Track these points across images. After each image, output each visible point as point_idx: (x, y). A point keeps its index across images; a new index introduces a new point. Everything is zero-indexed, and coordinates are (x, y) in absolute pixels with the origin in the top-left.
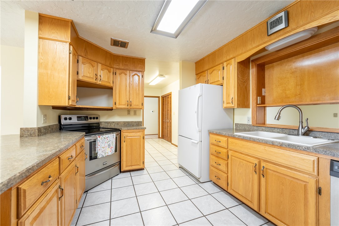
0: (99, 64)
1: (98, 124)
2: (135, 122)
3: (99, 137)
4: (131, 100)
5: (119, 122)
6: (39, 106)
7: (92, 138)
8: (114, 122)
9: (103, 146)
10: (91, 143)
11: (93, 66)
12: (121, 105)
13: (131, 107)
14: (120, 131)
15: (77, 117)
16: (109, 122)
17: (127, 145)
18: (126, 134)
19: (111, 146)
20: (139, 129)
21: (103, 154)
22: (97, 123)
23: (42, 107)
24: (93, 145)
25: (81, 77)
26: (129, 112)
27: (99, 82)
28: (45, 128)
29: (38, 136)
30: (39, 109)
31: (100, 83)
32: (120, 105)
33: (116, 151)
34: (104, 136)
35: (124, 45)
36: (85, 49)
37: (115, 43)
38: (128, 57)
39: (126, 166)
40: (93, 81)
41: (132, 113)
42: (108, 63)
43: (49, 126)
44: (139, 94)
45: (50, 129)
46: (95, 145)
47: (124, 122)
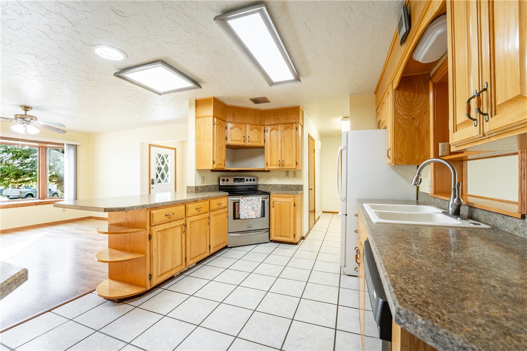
0: (247, 125)
1: (256, 186)
2: (295, 186)
3: (242, 199)
4: (283, 159)
5: (276, 185)
6: (197, 170)
7: (236, 198)
8: (271, 185)
9: (246, 208)
10: (234, 204)
11: (241, 129)
12: (273, 165)
13: (284, 168)
14: (270, 194)
15: (234, 179)
16: (267, 185)
17: (275, 212)
18: (275, 199)
19: (256, 209)
20: (289, 194)
21: (246, 216)
22: (254, 185)
23: (199, 171)
24: (236, 205)
25: (229, 142)
26: (288, 173)
27: (248, 144)
28: (202, 187)
29: (196, 192)
30: (197, 172)
31: (249, 144)
32: (271, 165)
33: (263, 215)
34: (247, 198)
35: (264, 100)
36: (233, 115)
37: (256, 101)
38: (279, 110)
39: (275, 236)
40: (241, 143)
41: (291, 174)
42: (258, 122)
43: (207, 186)
44: (292, 151)
45: (207, 189)
46: (239, 205)
47: (282, 185)
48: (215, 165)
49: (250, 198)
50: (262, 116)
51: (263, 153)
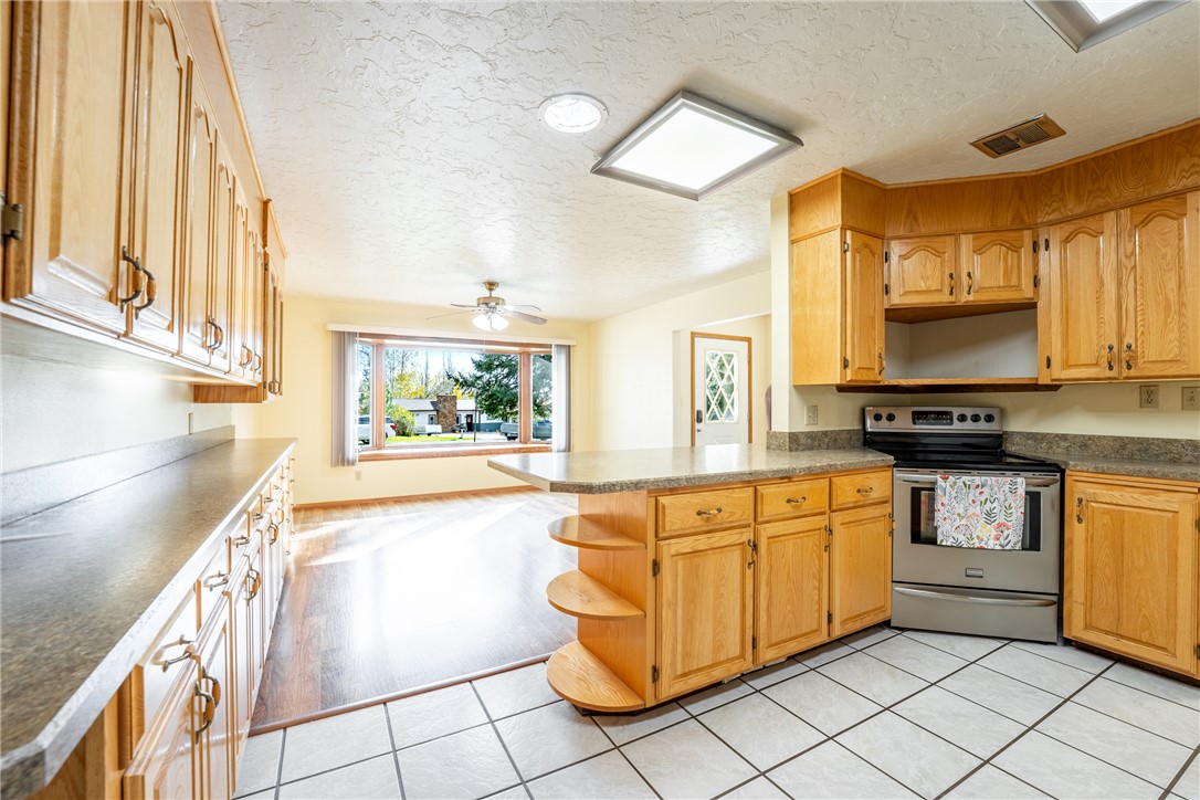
0: (963, 237)
1: (999, 438)
2: (1192, 444)
3: (945, 479)
4: (1128, 340)
5: (1090, 438)
6: (797, 387)
7: (922, 477)
8: (1064, 437)
9: (961, 511)
10: (916, 493)
11: (939, 254)
12: (1077, 366)
13: (1132, 373)
14: (1063, 472)
15: (914, 413)
16: (1044, 436)
17: (1090, 538)
18: (1091, 489)
19: (1001, 519)
21: (961, 538)
22: (991, 436)
23: (802, 390)
24: (921, 502)
25: (897, 299)
26: (1151, 393)
27: (965, 298)
28: (810, 435)
29: (791, 450)
30: (794, 391)
31: (971, 298)
32: (1067, 365)
33: (1032, 541)
34: (966, 478)
35: (1040, 131)
36: (910, 212)
37: (998, 145)
39: (1087, 627)
40: (944, 298)
41: (1170, 397)
42: (1005, 219)
43: (825, 433)
45: (826, 440)
46: (932, 499)
47: (1121, 438)
48: (849, 371)
49: (978, 480)
50: (1021, 197)
51: (1032, 325)
